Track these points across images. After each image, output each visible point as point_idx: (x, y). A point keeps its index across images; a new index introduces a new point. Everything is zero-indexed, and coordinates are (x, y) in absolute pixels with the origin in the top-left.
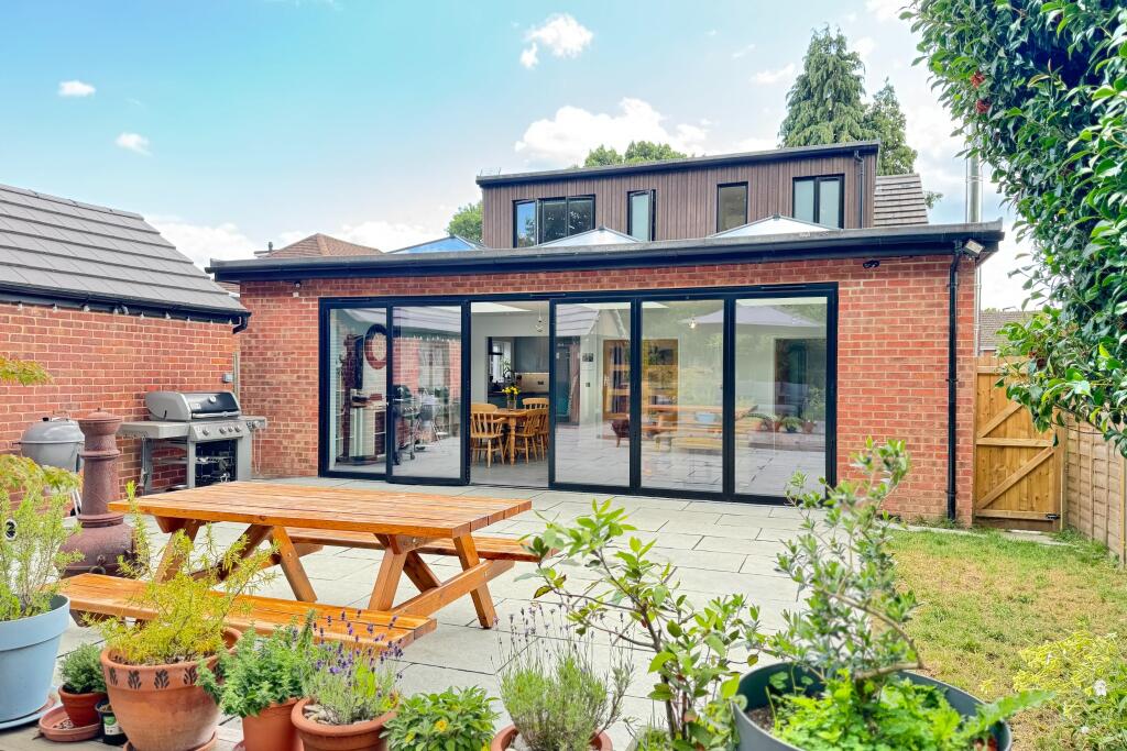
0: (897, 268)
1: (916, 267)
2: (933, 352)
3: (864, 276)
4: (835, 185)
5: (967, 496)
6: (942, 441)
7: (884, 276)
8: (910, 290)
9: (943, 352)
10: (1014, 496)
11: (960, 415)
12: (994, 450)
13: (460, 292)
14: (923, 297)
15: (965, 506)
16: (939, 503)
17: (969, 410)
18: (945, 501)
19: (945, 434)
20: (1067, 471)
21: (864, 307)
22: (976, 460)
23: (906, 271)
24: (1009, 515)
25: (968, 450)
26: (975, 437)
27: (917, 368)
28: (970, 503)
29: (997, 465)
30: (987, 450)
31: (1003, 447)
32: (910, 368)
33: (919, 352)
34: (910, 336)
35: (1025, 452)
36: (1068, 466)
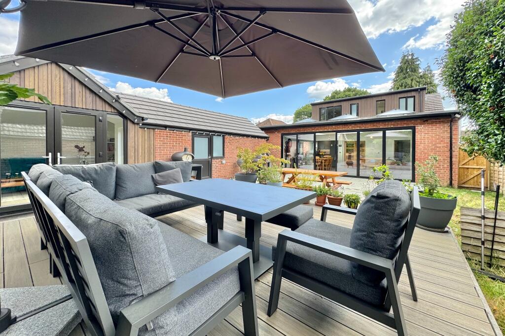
0: (434, 122)
1: (439, 121)
2: (445, 143)
3: (423, 124)
4: (412, 99)
5: (456, 180)
6: (448, 166)
7: (429, 124)
8: (437, 127)
9: (447, 143)
10: (472, 181)
11: (454, 159)
12: (466, 169)
13: (313, 131)
14: (441, 129)
15: (455, 183)
16: (447, 182)
17: (456, 158)
18: (449, 182)
19: (449, 164)
20: (490, 175)
21: (424, 132)
22: (459, 172)
23: (436, 123)
24: (470, 186)
25: (456, 168)
26: (459, 165)
27: (440, 147)
28: (457, 182)
29: (466, 173)
30: (462, 169)
31: (468, 168)
32: (437, 147)
33: (440, 143)
34: (438, 139)
35: (475, 169)
36: (491, 174)
